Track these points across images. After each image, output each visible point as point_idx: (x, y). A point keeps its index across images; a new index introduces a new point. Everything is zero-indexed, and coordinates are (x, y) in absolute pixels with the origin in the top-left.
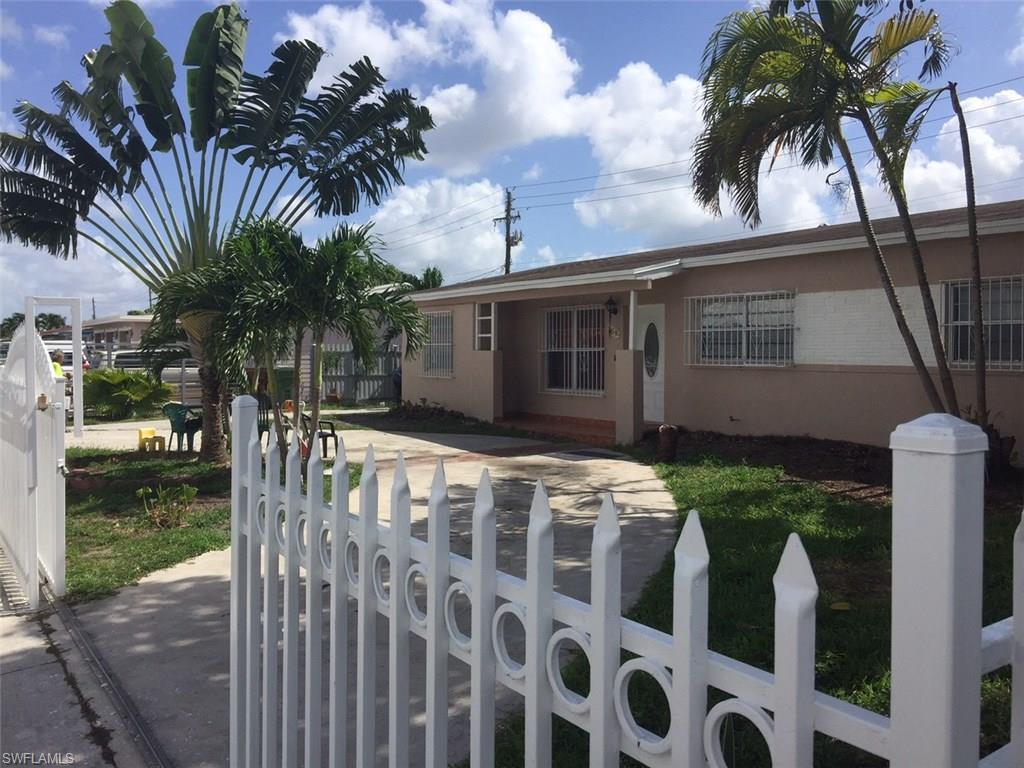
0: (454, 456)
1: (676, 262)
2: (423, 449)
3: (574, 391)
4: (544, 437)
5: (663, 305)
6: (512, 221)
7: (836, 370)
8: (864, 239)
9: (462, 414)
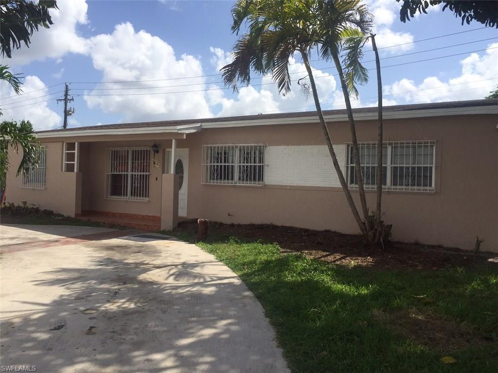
0: (57, 241)
1: (198, 125)
2: (31, 236)
3: (129, 198)
4: (112, 226)
5: (188, 149)
6: (69, 101)
7: (288, 188)
8: (318, 117)
9: (53, 212)
